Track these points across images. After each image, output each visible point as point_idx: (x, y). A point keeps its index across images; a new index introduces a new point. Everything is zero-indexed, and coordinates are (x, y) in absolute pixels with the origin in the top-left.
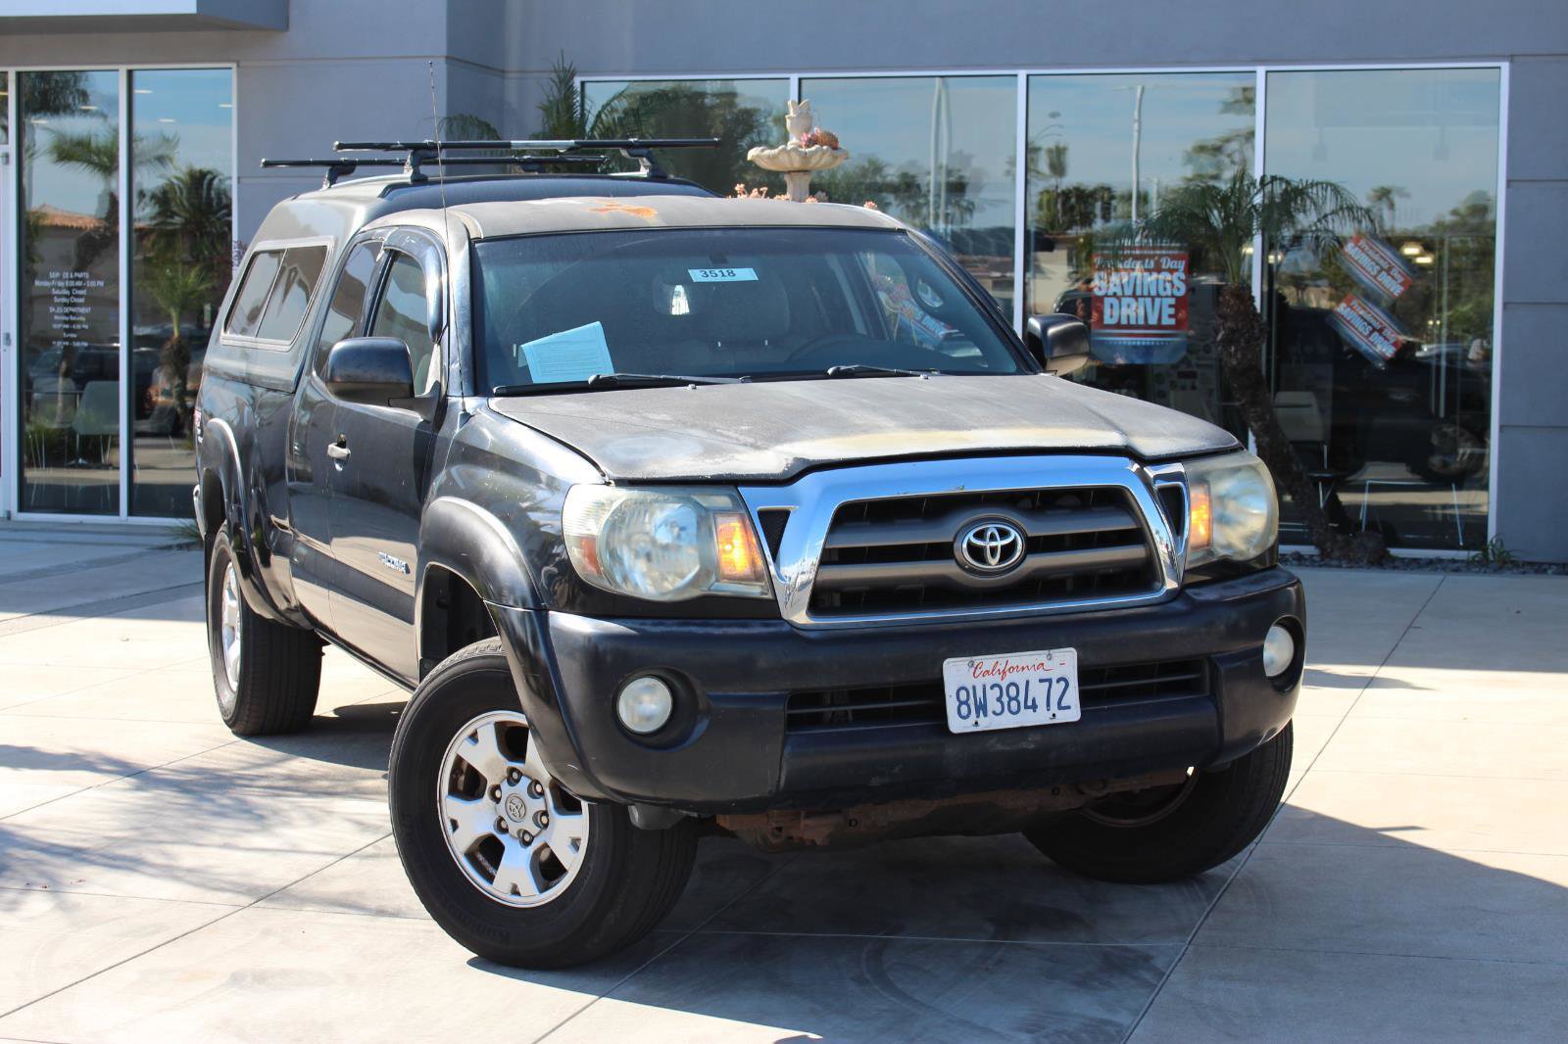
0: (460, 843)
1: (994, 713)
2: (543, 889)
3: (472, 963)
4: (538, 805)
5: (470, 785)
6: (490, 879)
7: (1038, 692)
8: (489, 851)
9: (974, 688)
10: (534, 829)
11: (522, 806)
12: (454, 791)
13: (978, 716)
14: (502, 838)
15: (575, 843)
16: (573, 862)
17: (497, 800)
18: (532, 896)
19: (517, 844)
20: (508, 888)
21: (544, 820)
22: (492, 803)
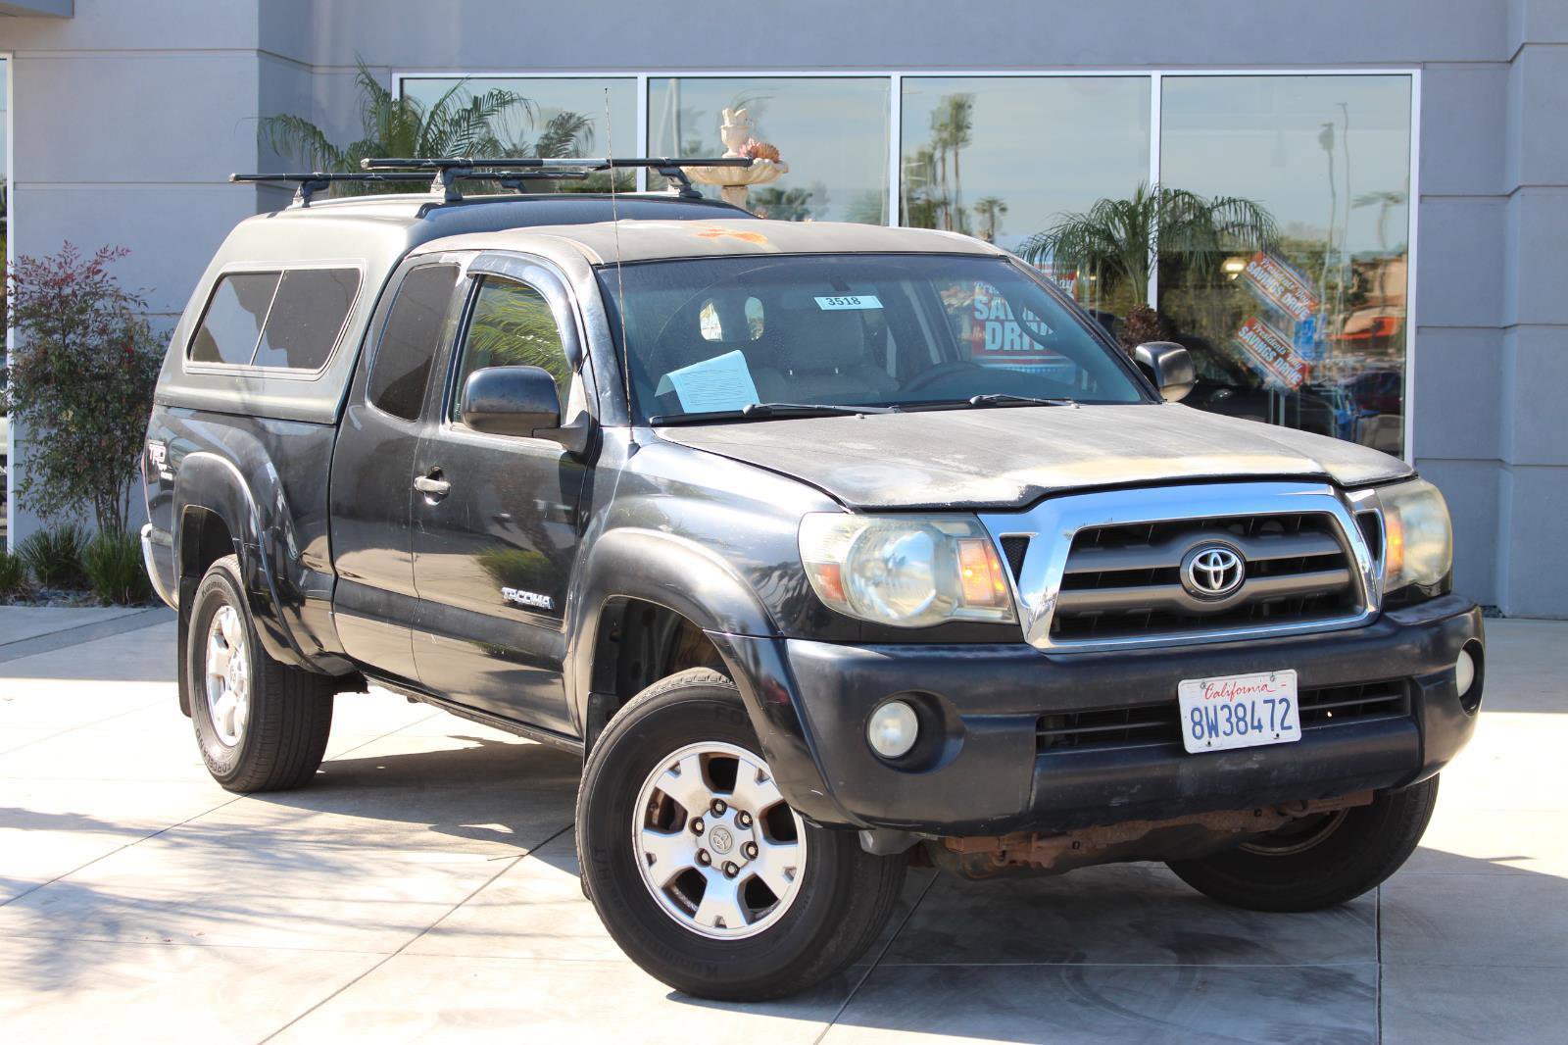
0: (656, 878)
1: (1225, 733)
2: (752, 920)
3: (670, 997)
4: (746, 836)
5: (668, 817)
6: (691, 913)
7: (1263, 712)
8: (690, 885)
9: (1206, 708)
10: (740, 861)
11: (725, 838)
12: (649, 825)
13: (1211, 737)
14: (703, 870)
15: (789, 873)
16: (787, 893)
17: (699, 833)
18: (738, 927)
19: (721, 876)
20: (711, 921)
21: (752, 851)
22: (692, 836)
